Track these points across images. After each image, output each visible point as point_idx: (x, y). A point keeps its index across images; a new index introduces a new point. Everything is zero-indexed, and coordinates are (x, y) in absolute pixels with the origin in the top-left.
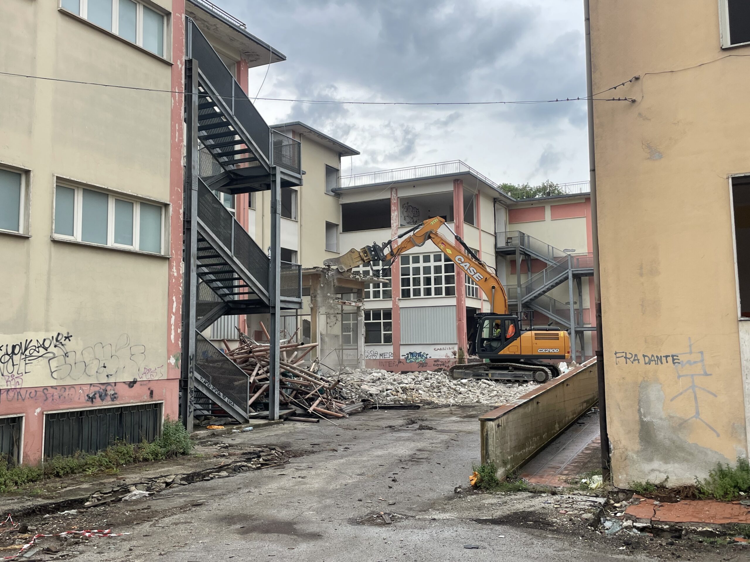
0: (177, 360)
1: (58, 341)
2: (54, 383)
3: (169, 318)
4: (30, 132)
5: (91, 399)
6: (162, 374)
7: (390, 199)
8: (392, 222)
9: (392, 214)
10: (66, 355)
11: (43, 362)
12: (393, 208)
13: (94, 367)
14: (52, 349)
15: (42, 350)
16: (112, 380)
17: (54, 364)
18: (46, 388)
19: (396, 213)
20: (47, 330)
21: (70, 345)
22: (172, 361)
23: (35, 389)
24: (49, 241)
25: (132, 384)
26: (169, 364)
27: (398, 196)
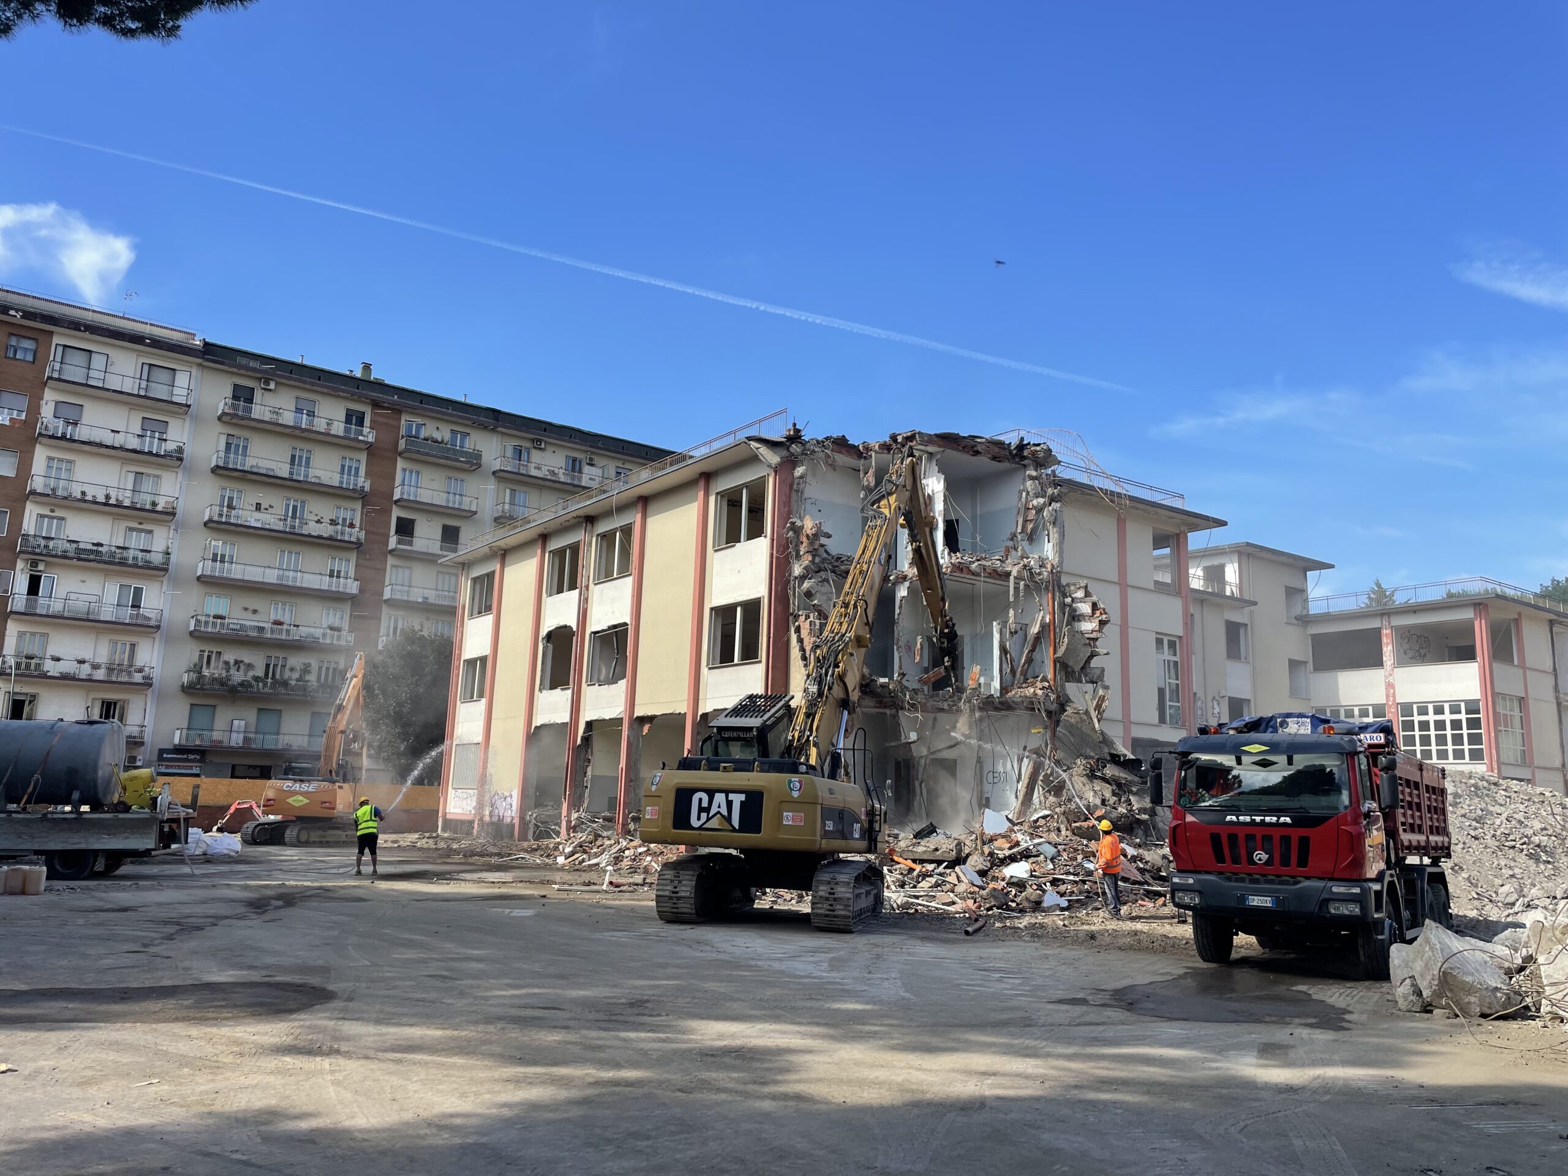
7: (1380, 628)
8: (1384, 659)
9: (1385, 649)
12: (1385, 640)
19: (1390, 647)
27: (1392, 624)
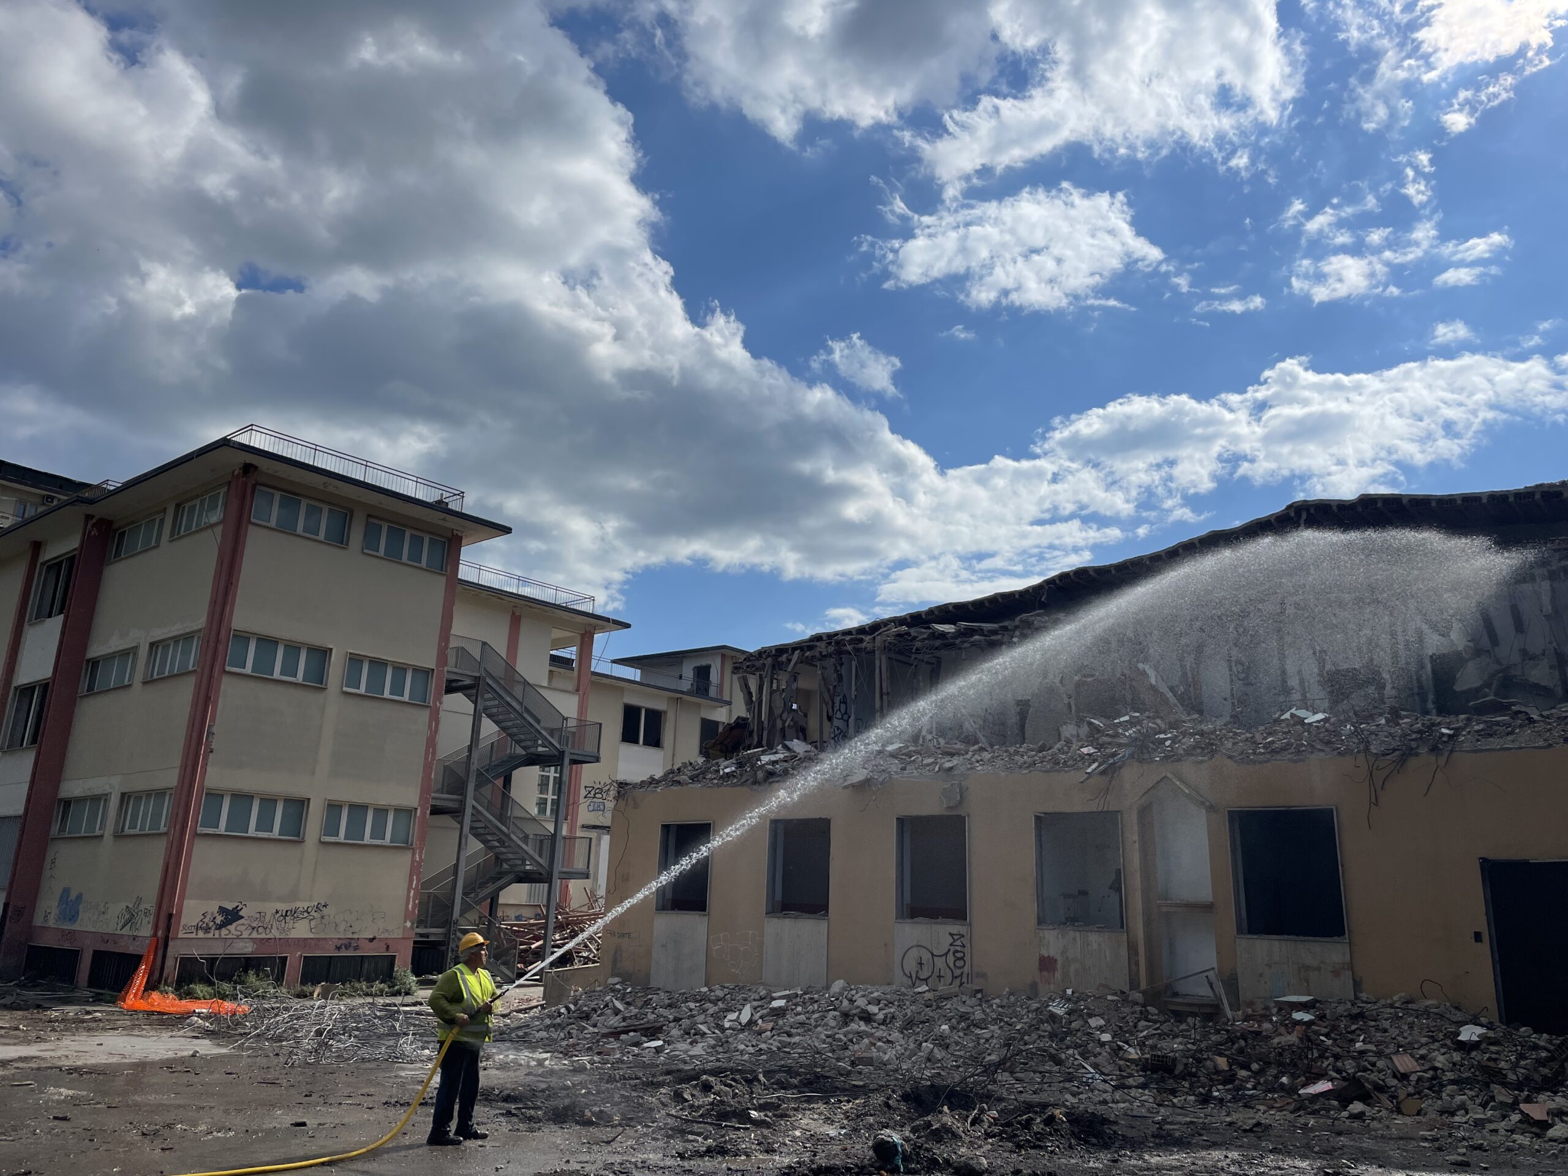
0: (413, 924)
1: (318, 908)
2: (312, 936)
3: (409, 892)
4: (313, 773)
5: (338, 948)
6: (398, 934)
10: (323, 917)
11: (306, 921)
13: (342, 928)
14: (313, 913)
15: (306, 914)
16: (355, 936)
17: (313, 923)
18: (306, 939)
20: (310, 901)
21: (325, 911)
22: (408, 924)
23: (299, 939)
24: (317, 841)
25: (372, 940)
26: (405, 927)
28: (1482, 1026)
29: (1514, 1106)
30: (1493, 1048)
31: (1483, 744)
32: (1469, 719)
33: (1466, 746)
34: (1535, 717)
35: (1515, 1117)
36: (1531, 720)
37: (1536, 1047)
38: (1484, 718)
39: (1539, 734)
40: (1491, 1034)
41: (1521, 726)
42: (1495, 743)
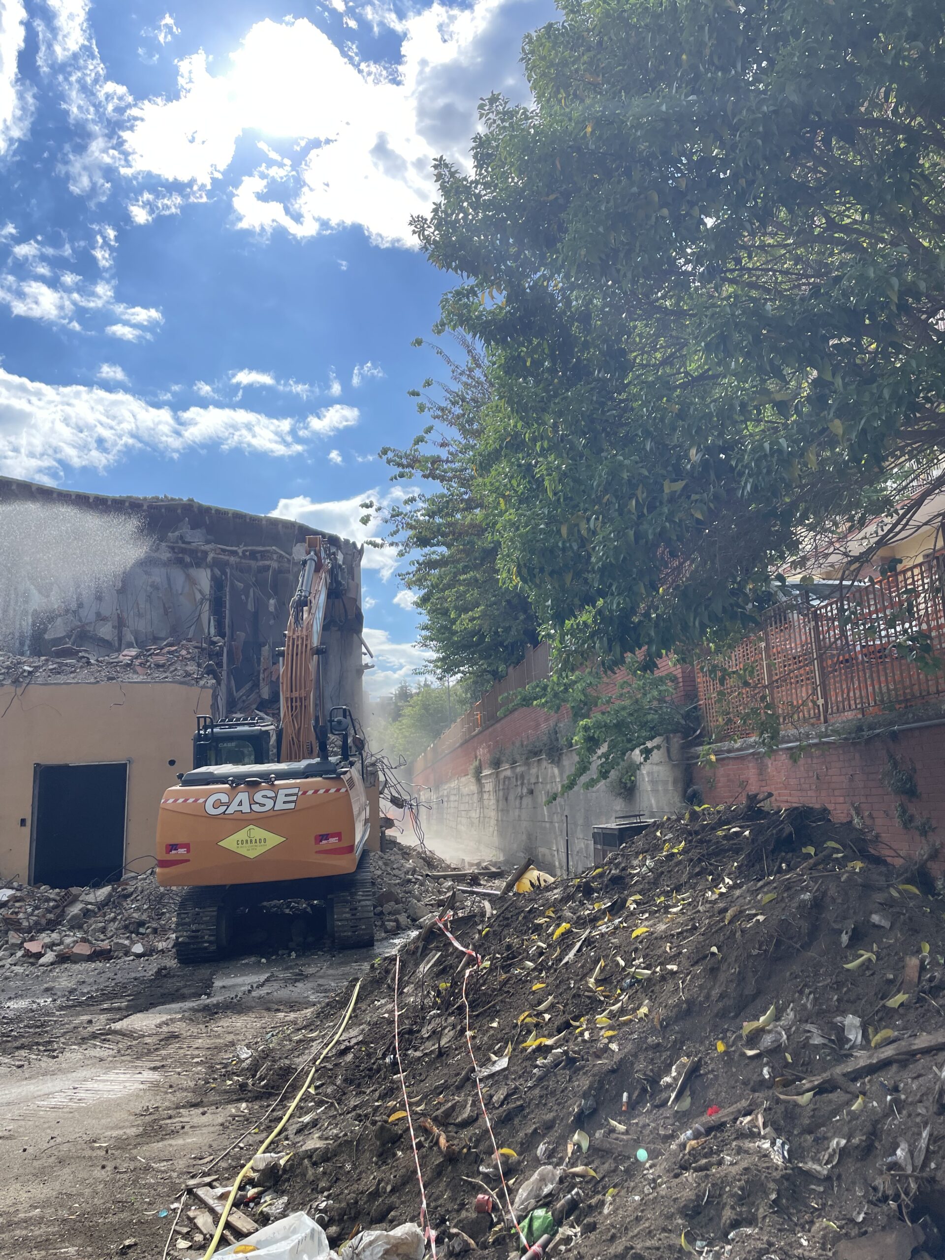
28: (12, 888)
29: (20, 946)
30: (17, 904)
31: (51, 680)
32: (47, 660)
33: (40, 680)
34: (92, 661)
35: (20, 953)
36: (88, 663)
37: (48, 900)
38: (58, 660)
39: (92, 673)
40: (18, 894)
41: (82, 667)
42: (61, 679)
